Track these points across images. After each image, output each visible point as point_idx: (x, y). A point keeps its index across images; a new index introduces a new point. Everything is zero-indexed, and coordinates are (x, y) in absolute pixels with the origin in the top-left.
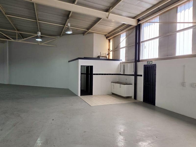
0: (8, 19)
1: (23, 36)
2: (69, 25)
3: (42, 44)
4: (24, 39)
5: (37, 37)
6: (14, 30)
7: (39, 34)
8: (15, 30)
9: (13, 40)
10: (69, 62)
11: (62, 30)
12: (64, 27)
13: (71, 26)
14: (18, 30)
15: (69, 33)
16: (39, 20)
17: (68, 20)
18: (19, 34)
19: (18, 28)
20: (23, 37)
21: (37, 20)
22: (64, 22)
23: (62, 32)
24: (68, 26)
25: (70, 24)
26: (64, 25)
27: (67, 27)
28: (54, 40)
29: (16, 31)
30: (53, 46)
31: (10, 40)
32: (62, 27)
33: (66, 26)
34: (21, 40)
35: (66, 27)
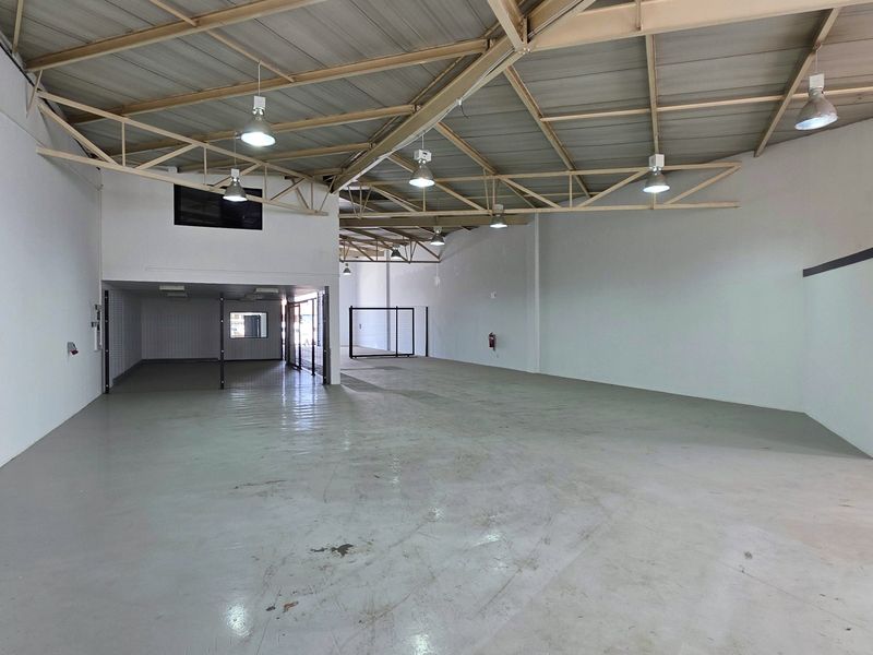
0: (546, 132)
1: (589, 188)
2: (817, 82)
3: (667, 205)
4: (592, 196)
5: (649, 178)
6: (563, 167)
7: (659, 162)
8: (566, 169)
9: (557, 208)
10: (807, 273)
11: (770, 119)
12: (779, 103)
13: (826, 88)
14: (575, 167)
15: (816, 123)
16: (659, 104)
17: (809, 60)
18: (577, 179)
19: (575, 159)
20: (588, 191)
21: (653, 105)
22: (783, 79)
23: (764, 132)
24: (810, 91)
25: (821, 77)
26: (784, 91)
27: (806, 95)
28: (722, 178)
29: (567, 173)
30: (713, 205)
31: (548, 210)
32: (771, 107)
33: (793, 95)
34: (584, 204)
35: (794, 101)
